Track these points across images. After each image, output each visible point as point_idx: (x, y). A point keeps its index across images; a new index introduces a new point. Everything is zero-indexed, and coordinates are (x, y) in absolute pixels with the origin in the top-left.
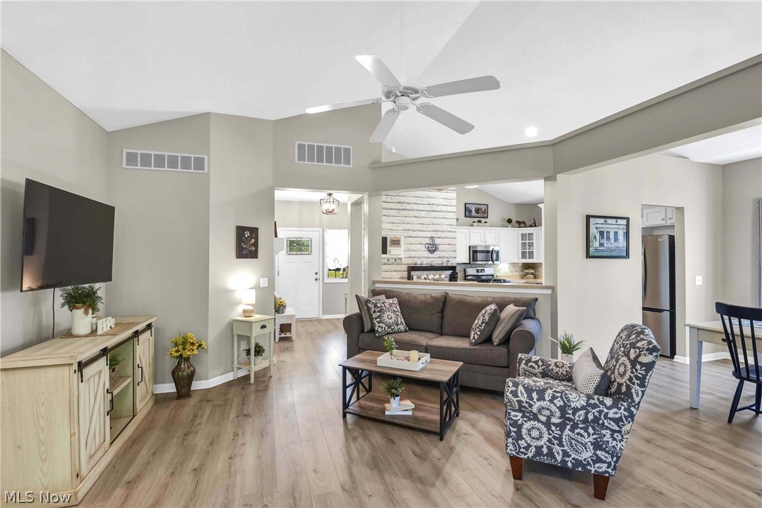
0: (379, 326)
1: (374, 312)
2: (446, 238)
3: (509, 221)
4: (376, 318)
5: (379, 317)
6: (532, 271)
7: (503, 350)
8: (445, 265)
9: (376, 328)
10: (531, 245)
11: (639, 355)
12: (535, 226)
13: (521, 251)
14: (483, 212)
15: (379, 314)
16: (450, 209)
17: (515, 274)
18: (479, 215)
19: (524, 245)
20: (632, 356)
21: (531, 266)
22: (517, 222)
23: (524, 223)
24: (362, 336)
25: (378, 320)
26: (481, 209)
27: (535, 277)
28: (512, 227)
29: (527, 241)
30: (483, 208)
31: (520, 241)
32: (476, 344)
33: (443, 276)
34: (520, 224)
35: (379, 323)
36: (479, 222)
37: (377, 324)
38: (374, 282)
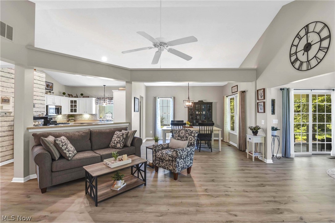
0: (69, 153)
1: (63, 146)
2: (40, 100)
3: (64, 94)
4: (65, 149)
5: (66, 148)
6: (73, 118)
7: (133, 148)
8: (41, 116)
9: (68, 155)
10: (76, 106)
11: (195, 134)
12: (77, 97)
13: (70, 108)
14: (50, 87)
15: (66, 146)
16: (42, 83)
17: (64, 120)
18: (48, 88)
19: (72, 106)
20: (193, 135)
21: (73, 116)
22: (68, 94)
23: (72, 95)
24: (55, 163)
25: (67, 150)
26: (50, 85)
27: (75, 121)
28: (65, 97)
29: (73, 104)
30: (51, 85)
31: (70, 104)
32: (123, 148)
33: (40, 123)
34: (70, 96)
35: (68, 151)
36: (50, 92)
37: (67, 152)
38: (28, 129)
